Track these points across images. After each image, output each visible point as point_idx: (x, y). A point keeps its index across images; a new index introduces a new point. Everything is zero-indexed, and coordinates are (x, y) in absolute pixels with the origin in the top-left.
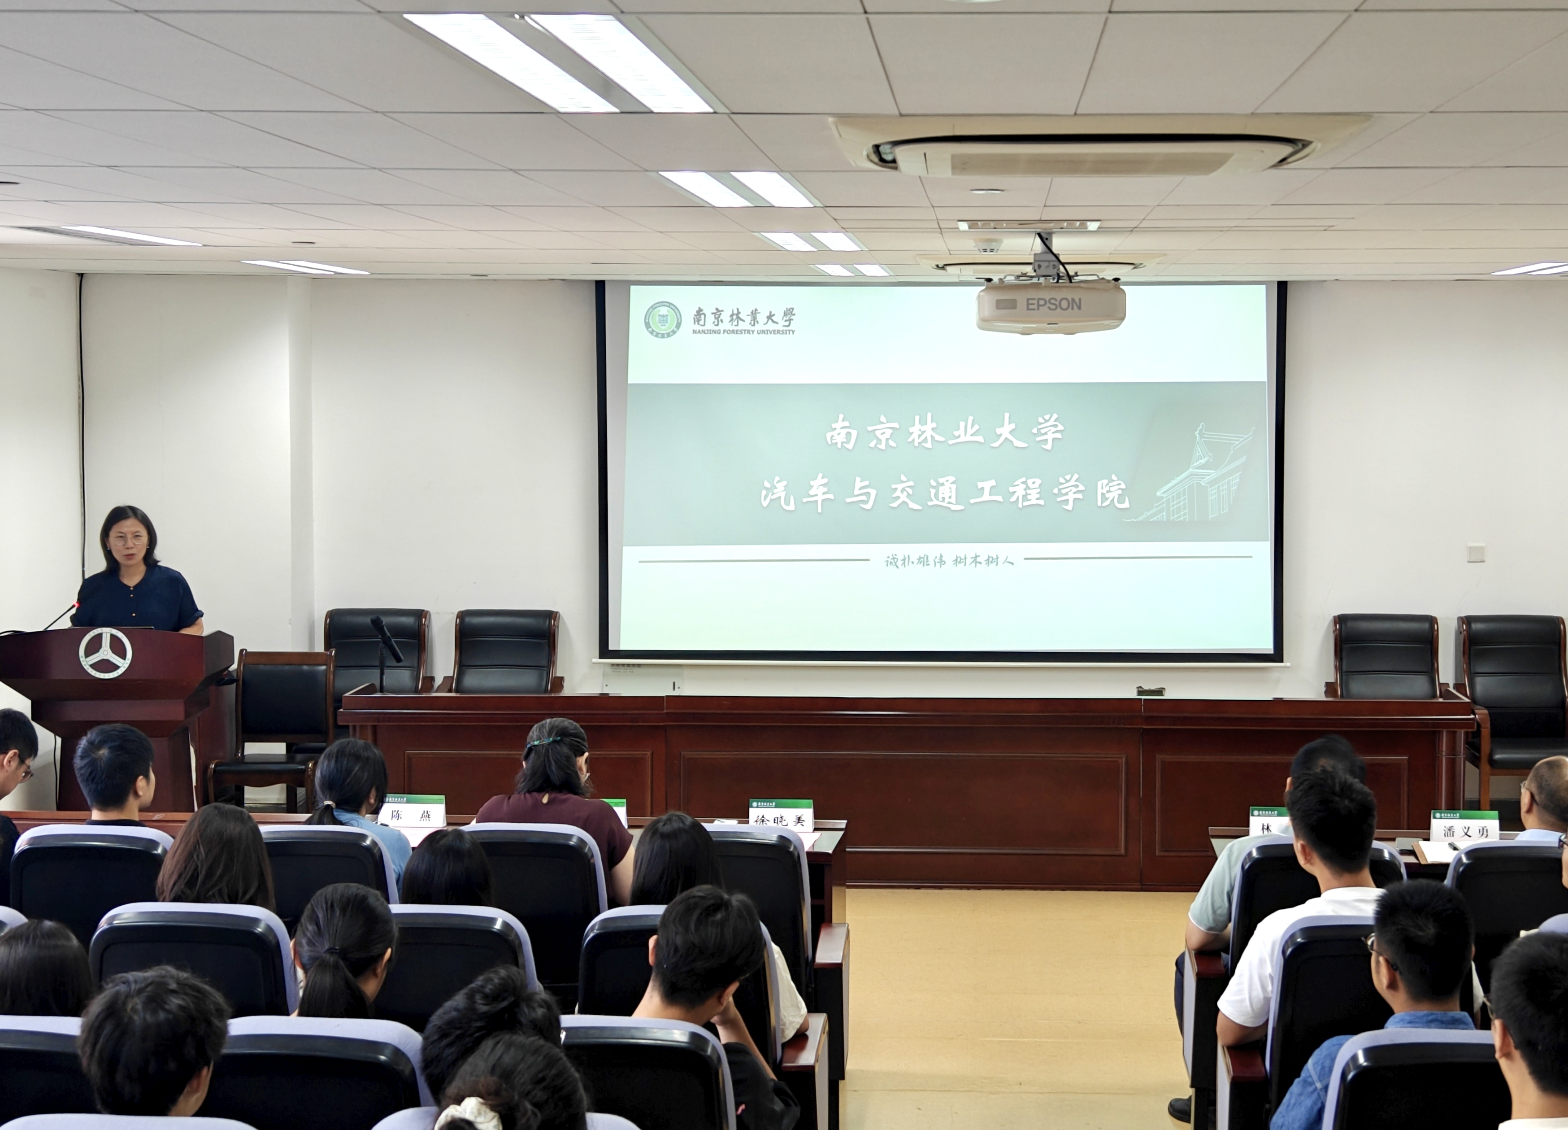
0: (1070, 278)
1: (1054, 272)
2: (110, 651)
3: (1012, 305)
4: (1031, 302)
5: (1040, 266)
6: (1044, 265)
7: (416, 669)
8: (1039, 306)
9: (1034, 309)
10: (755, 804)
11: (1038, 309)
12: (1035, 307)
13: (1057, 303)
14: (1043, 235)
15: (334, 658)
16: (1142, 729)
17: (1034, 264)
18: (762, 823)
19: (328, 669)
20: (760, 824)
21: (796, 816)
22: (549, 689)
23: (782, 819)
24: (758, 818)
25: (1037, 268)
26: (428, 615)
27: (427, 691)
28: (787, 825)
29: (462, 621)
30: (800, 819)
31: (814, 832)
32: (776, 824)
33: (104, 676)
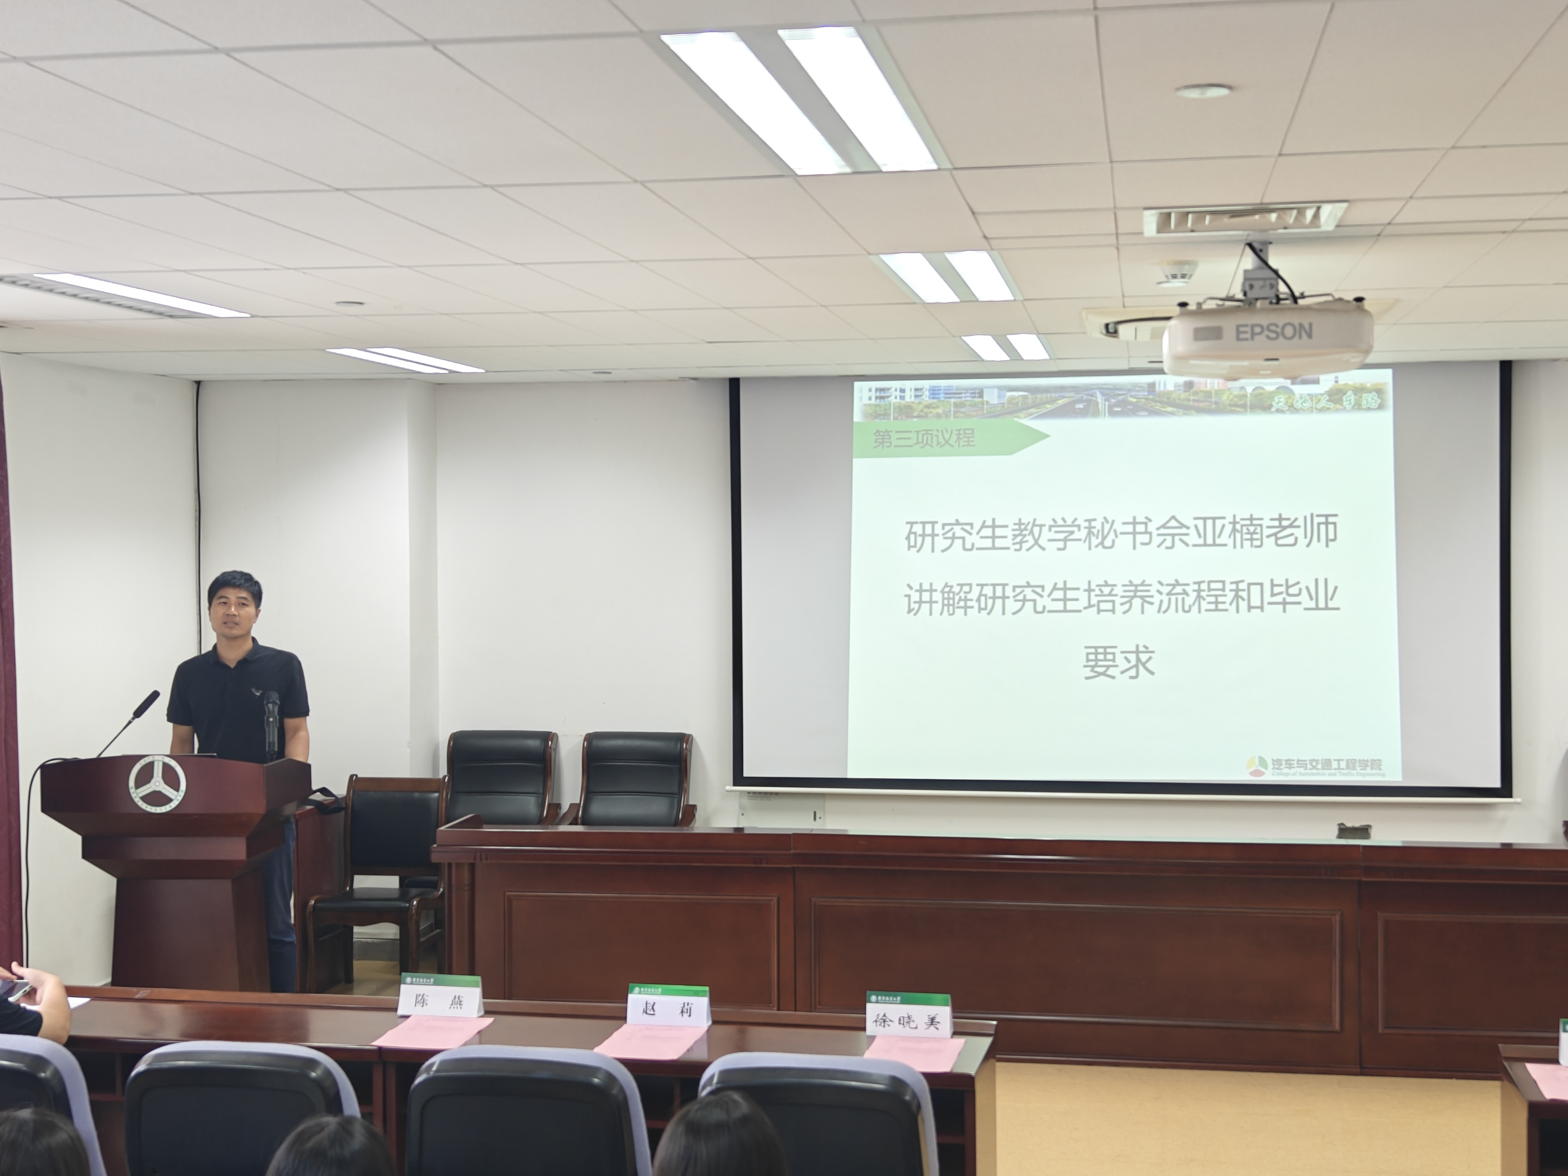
0: (1295, 299)
1: (1272, 294)
2: (162, 781)
3: (1216, 334)
4: (1242, 329)
5: (1251, 287)
6: (1257, 284)
7: (541, 795)
8: (1253, 334)
9: (1246, 339)
10: (873, 998)
11: (1252, 338)
12: (1248, 336)
13: (1279, 330)
14: (1256, 245)
16: (1360, 882)
17: (1244, 284)
18: (883, 1024)
19: (439, 796)
20: (880, 1025)
21: (929, 1016)
22: (679, 821)
23: (909, 1019)
24: (878, 1017)
25: (1247, 289)
26: (555, 737)
27: (552, 824)
28: (916, 1028)
29: (589, 744)
30: (932, 1021)
31: (952, 1037)
32: (902, 1026)
33: (156, 810)
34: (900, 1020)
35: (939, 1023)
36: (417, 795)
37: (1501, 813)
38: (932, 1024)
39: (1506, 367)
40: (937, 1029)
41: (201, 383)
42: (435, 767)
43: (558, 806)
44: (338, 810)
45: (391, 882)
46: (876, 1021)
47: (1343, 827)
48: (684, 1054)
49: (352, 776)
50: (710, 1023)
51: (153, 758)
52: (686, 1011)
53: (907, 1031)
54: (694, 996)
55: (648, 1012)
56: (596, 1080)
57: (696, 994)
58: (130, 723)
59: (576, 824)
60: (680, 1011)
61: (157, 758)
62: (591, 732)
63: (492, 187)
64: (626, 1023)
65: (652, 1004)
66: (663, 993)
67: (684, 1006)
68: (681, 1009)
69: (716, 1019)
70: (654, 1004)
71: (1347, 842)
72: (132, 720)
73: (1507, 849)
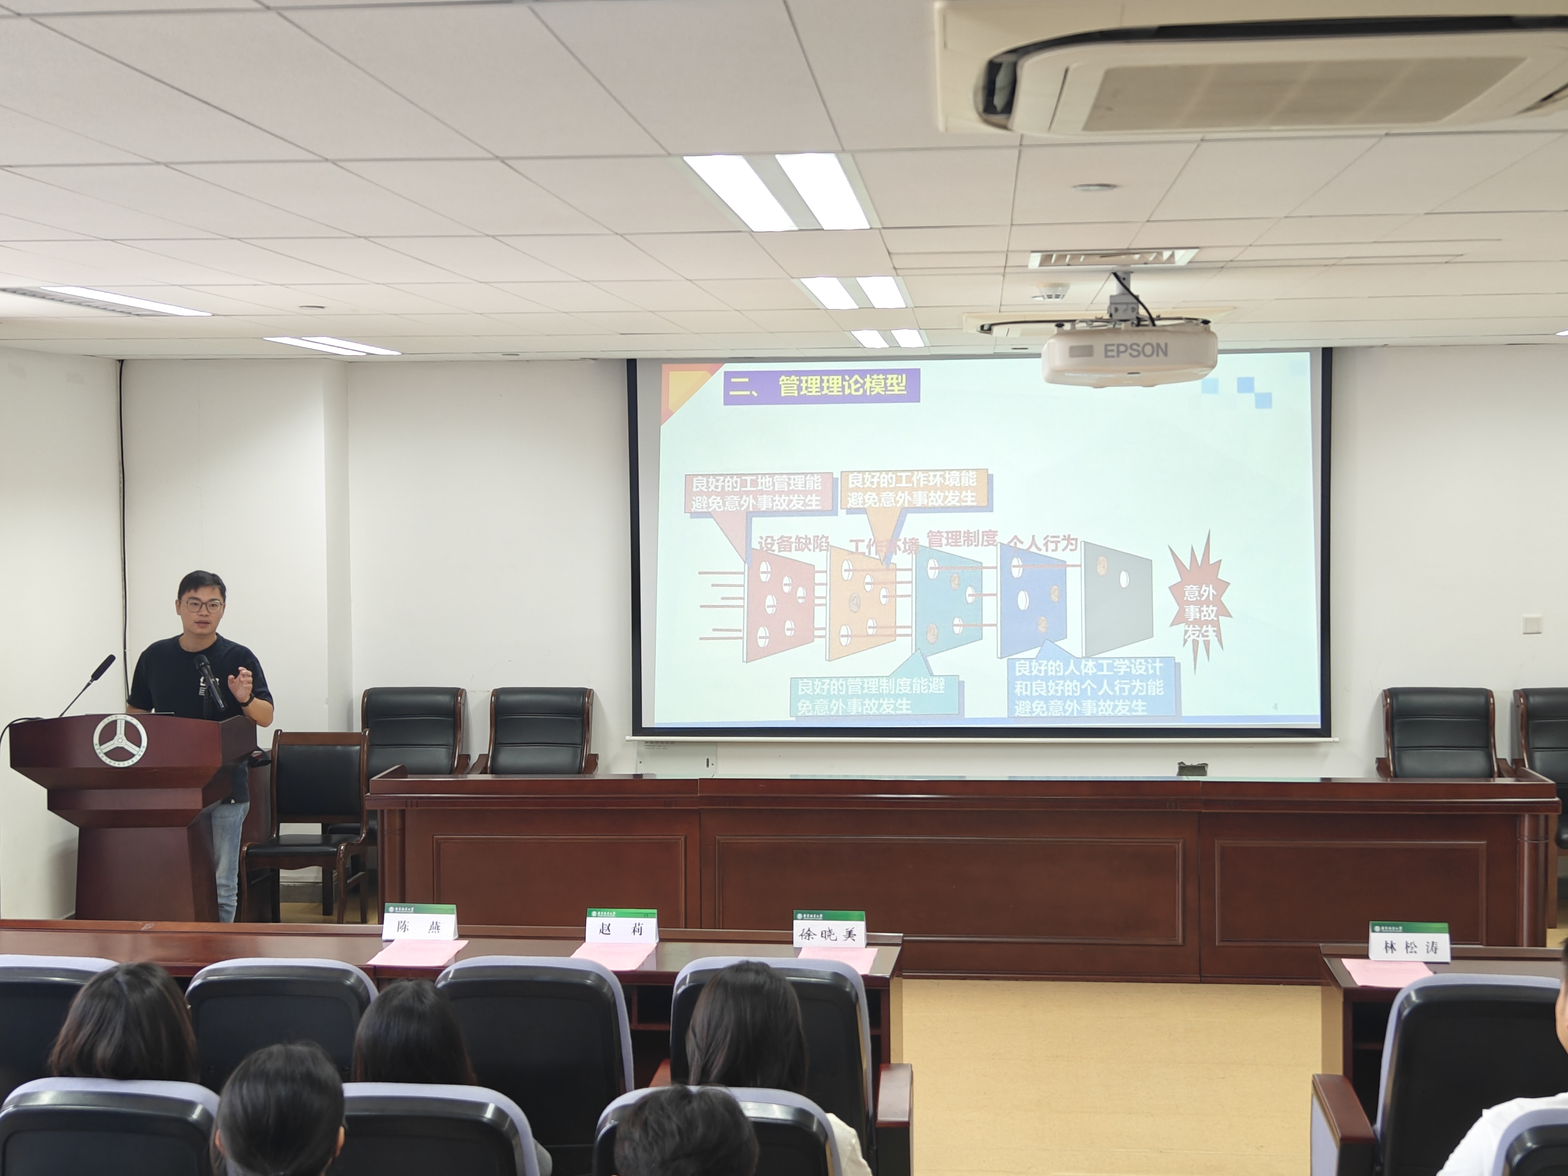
0: (1152, 320)
1: (1133, 316)
2: (124, 738)
3: (1088, 351)
4: (1109, 348)
5: (1116, 310)
6: (1121, 308)
7: (452, 747)
8: (1119, 352)
9: (1113, 357)
10: (800, 916)
11: (1118, 356)
12: (1115, 353)
13: (1140, 349)
14: (1119, 274)
15: (367, 737)
16: (1200, 813)
17: (1110, 308)
18: (807, 938)
19: (360, 749)
20: (805, 938)
21: (847, 929)
22: (583, 770)
23: (830, 933)
24: (803, 932)
25: (1113, 312)
26: (464, 693)
27: (462, 773)
28: (836, 940)
29: (497, 699)
30: (850, 933)
31: (866, 947)
32: (824, 938)
33: (119, 764)
34: (822, 934)
35: (855, 935)
36: (339, 748)
37: (1322, 750)
38: (849, 937)
39: (1327, 354)
40: (854, 940)
41: (124, 361)
42: (350, 721)
43: (468, 757)
44: (265, 763)
45: (314, 829)
46: (802, 935)
47: (1182, 765)
48: (640, 967)
49: (277, 731)
50: (658, 940)
51: (116, 717)
52: (637, 930)
53: (828, 942)
54: (644, 917)
55: (604, 932)
56: (589, 982)
57: (646, 916)
58: (89, 685)
59: (486, 773)
60: (632, 930)
61: (119, 717)
62: (498, 688)
63: (493, 237)
64: (585, 942)
65: (608, 925)
66: (617, 916)
67: (636, 926)
68: (633, 928)
69: (662, 937)
70: (609, 925)
71: (1188, 779)
72: (90, 682)
73: (1326, 784)
